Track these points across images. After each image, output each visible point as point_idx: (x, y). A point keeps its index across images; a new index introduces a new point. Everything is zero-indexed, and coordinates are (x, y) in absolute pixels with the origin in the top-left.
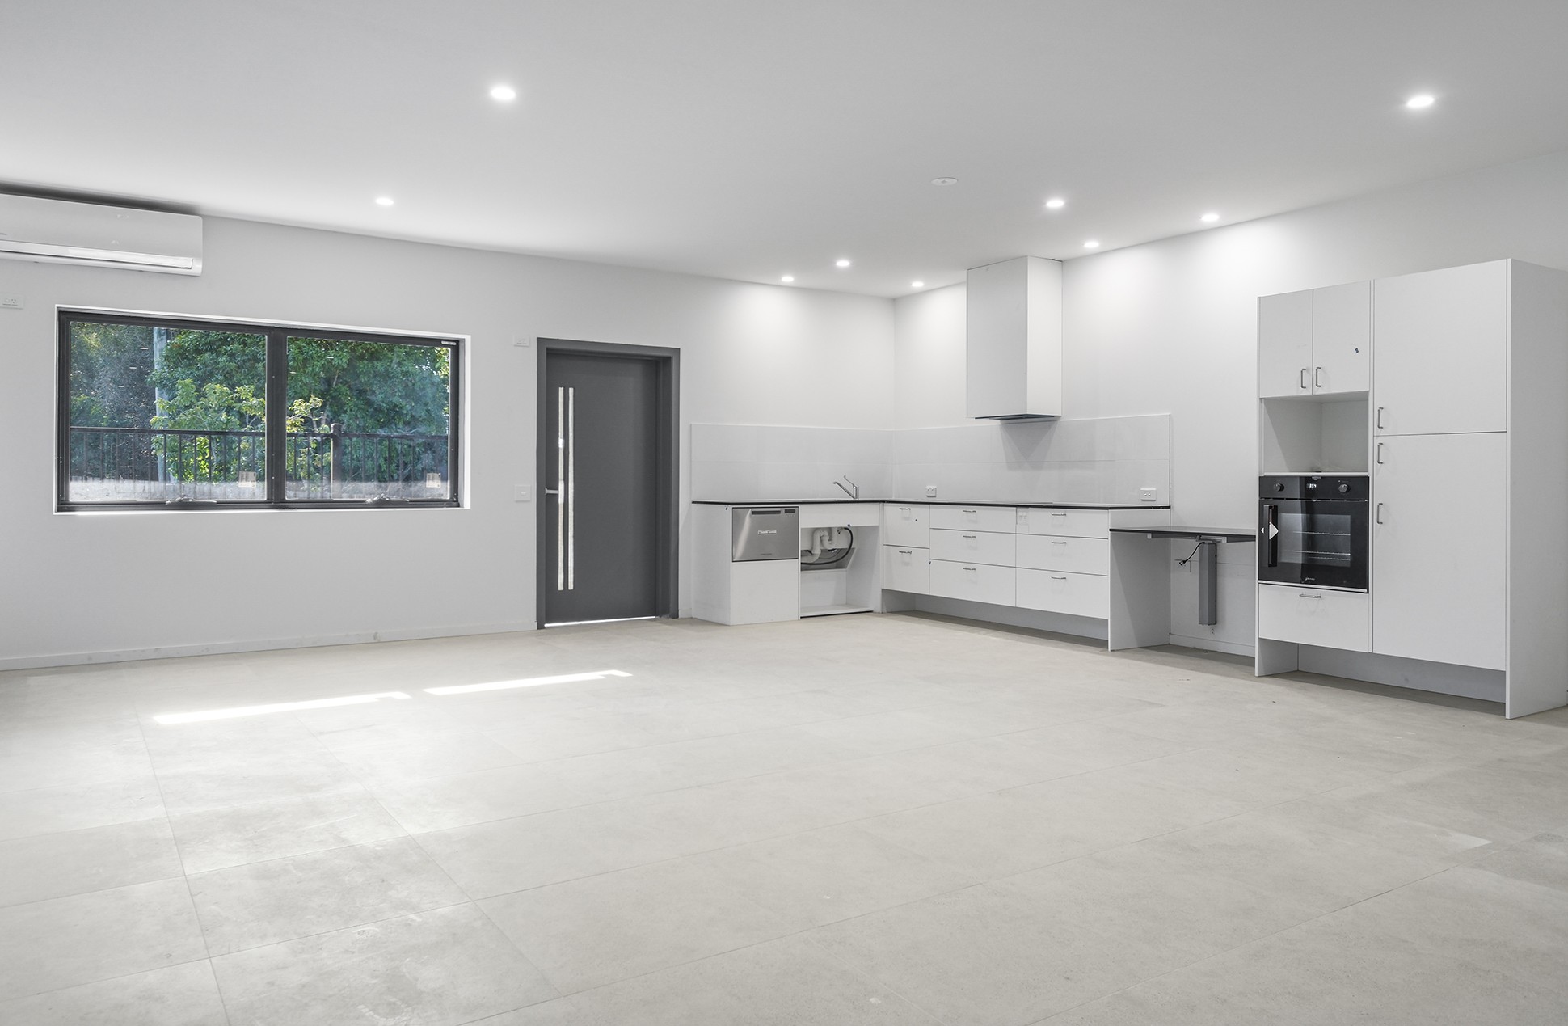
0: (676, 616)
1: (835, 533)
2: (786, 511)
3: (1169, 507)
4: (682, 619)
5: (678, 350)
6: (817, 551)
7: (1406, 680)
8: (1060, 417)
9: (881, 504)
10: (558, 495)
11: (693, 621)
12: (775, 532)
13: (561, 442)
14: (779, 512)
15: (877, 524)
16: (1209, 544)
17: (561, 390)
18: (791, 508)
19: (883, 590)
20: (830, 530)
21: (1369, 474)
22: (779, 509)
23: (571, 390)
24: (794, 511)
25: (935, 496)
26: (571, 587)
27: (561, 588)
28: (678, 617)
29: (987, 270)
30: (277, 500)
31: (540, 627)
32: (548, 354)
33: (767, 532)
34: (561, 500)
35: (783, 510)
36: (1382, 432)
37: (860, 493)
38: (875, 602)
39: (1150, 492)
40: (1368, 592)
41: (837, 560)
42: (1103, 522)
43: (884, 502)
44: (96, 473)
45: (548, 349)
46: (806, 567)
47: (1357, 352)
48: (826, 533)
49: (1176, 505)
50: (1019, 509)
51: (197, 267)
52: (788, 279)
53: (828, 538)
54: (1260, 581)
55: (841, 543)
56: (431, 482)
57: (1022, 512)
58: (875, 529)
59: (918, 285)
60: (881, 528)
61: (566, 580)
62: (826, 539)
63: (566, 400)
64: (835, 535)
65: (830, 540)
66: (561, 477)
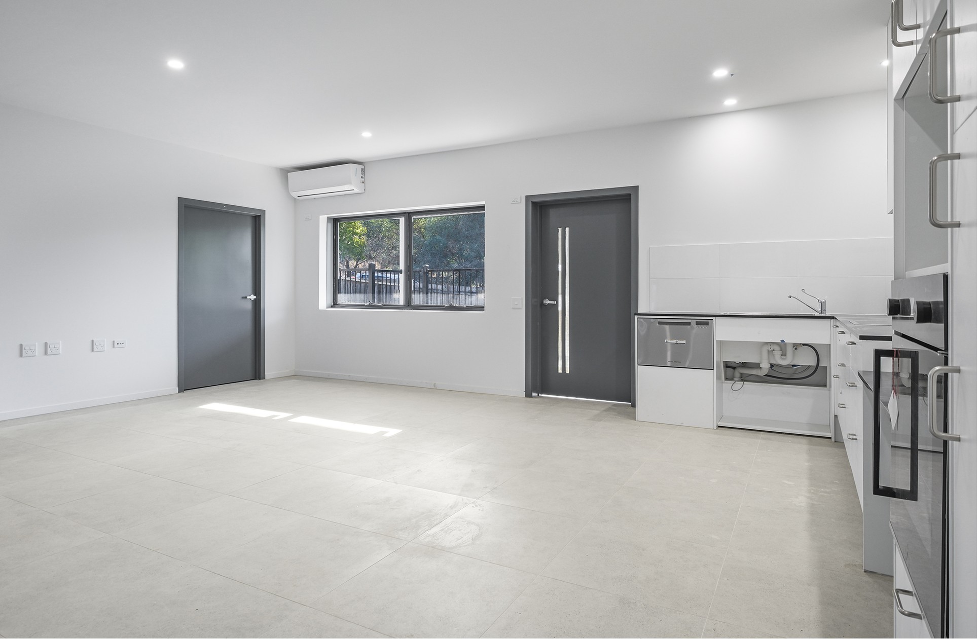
2: (697, 324)
5: (637, 187)
10: (557, 304)
13: (559, 267)
14: (689, 324)
15: (829, 343)
17: (560, 230)
18: (704, 321)
19: (835, 416)
22: (689, 321)
23: (567, 229)
24: (707, 324)
26: (568, 371)
27: (560, 371)
30: (407, 305)
31: (528, 395)
33: (675, 341)
34: (560, 308)
35: (693, 322)
45: (533, 203)
48: (777, 348)
53: (780, 353)
55: (801, 359)
56: (480, 295)
60: (832, 347)
61: (564, 363)
62: (777, 354)
63: (563, 239)
64: (790, 351)
65: (784, 355)
66: (560, 292)
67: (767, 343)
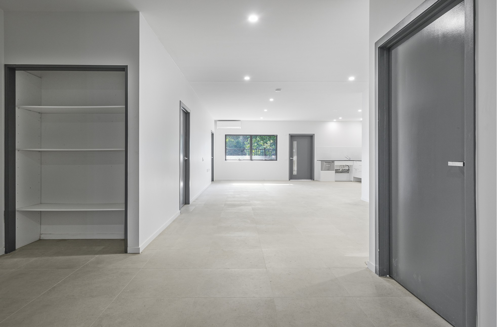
0: (314, 180)
2: (331, 162)
5: (314, 134)
6: (341, 170)
9: (353, 161)
10: (293, 159)
11: (317, 181)
12: (330, 166)
13: (294, 150)
17: (294, 142)
18: (333, 161)
19: (354, 177)
23: (296, 142)
26: (296, 174)
27: (294, 174)
30: (251, 160)
31: (289, 180)
32: (291, 136)
33: (328, 166)
34: (294, 160)
37: (351, 159)
38: (352, 179)
41: (345, 171)
44: (231, 154)
46: (336, 172)
48: (343, 166)
51: (240, 128)
52: (335, 120)
55: (346, 168)
56: (273, 156)
58: (353, 165)
61: (295, 173)
62: (343, 167)
63: (295, 143)
64: (345, 166)
65: (344, 167)
66: (294, 156)
67: (341, 165)
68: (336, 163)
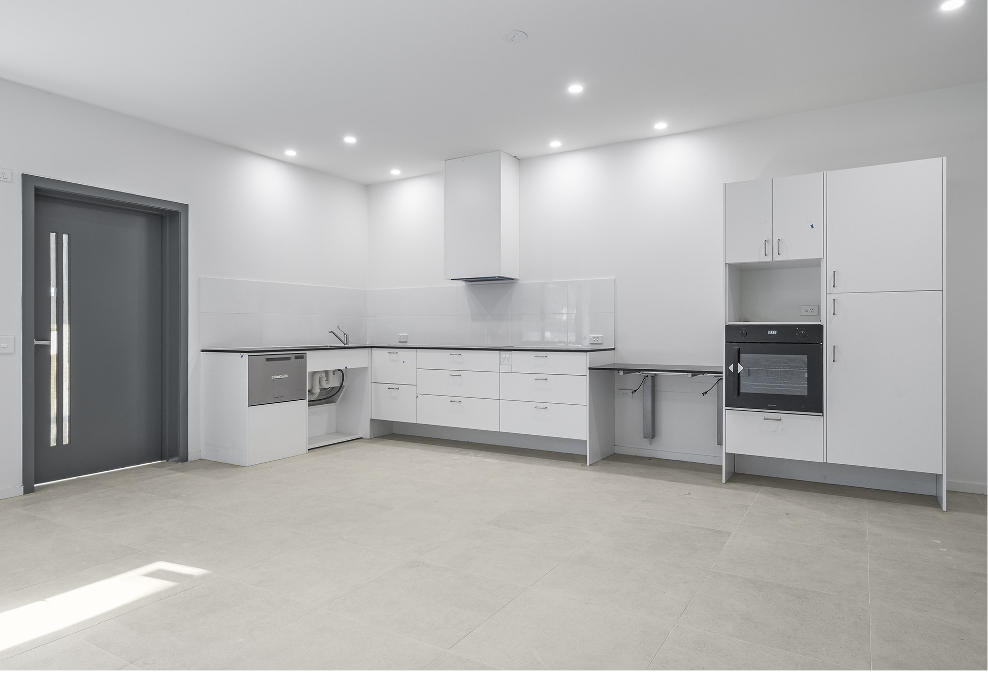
0: (185, 459)
1: (331, 374)
2: (296, 358)
3: (614, 349)
4: (192, 462)
5: (186, 207)
6: (317, 390)
7: (825, 477)
8: (519, 279)
9: (370, 349)
10: (49, 346)
11: (204, 463)
12: (287, 376)
13: (53, 290)
14: (288, 359)
15: (367, 366)
16: (652, 376)
17: (53, 236)
18: (299, 354)
19: (371, 420)
20: (326, 372)
21: (823, 323)
23: (65, 237)
24: (302, 357)
25: (406, 342)
26: (66, 441)
27: (53, 443)
28: (187, 460)
29: (463, 161)
31: (28, 489)
32: (36, 195)
33: (279, 377)
34: (53, 351)
35: (291, 356)
36: (835, 290)
37: (350, 339)
38: (365, 430)
39: (598, 338)
40: (823, 415)
41: (328, 397)
42: (582, 363)
43: (372, 347)
45: (36, 189)
46: (312, 403)
47: (813, 227)
48: (324, 375)
49: (618, 347)
50: (502, 352)
52: (291, 153)
53: (325, 379)
54: (726, 408)
55: (334, 382)
57: (504, 354)
58: (364, 369)
59: (396, 172)
60: (369, 369)
61: (60, 432)
64: (331, 376)
65: (327, 380)
66: (54, 326)
68: (315, 363)
